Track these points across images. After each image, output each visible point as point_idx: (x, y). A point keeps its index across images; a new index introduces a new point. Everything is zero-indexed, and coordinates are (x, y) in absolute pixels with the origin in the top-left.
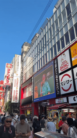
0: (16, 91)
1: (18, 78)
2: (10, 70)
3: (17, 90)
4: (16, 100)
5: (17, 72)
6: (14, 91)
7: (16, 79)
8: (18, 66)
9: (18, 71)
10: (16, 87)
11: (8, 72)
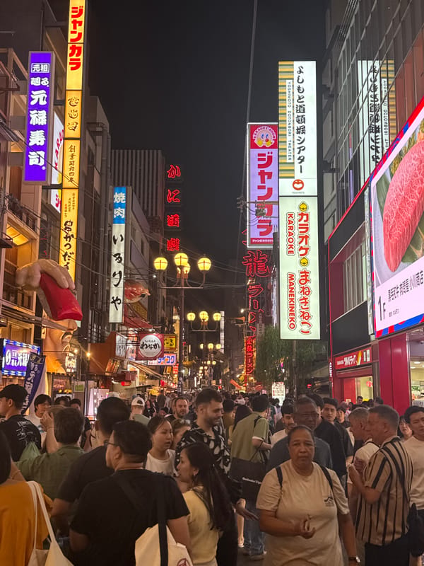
0: (298, 277)
1: (303, 207)
2: (270, 158)
3: (305, 275)
4: (305, 328)
5: (297, 167)
6: (291, 276)
7: (296, 211)
8: (301, 130)
9: (302, 160)
10: (296, 258)
11: (262, 174)
